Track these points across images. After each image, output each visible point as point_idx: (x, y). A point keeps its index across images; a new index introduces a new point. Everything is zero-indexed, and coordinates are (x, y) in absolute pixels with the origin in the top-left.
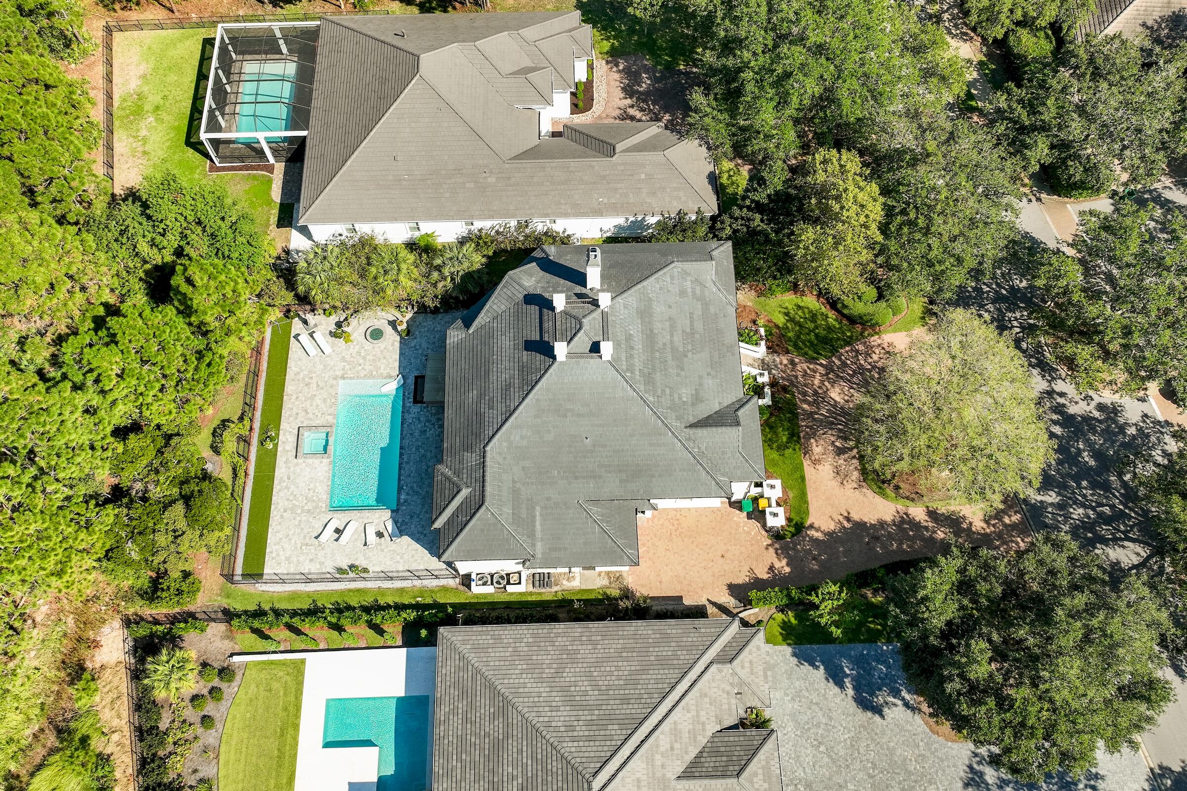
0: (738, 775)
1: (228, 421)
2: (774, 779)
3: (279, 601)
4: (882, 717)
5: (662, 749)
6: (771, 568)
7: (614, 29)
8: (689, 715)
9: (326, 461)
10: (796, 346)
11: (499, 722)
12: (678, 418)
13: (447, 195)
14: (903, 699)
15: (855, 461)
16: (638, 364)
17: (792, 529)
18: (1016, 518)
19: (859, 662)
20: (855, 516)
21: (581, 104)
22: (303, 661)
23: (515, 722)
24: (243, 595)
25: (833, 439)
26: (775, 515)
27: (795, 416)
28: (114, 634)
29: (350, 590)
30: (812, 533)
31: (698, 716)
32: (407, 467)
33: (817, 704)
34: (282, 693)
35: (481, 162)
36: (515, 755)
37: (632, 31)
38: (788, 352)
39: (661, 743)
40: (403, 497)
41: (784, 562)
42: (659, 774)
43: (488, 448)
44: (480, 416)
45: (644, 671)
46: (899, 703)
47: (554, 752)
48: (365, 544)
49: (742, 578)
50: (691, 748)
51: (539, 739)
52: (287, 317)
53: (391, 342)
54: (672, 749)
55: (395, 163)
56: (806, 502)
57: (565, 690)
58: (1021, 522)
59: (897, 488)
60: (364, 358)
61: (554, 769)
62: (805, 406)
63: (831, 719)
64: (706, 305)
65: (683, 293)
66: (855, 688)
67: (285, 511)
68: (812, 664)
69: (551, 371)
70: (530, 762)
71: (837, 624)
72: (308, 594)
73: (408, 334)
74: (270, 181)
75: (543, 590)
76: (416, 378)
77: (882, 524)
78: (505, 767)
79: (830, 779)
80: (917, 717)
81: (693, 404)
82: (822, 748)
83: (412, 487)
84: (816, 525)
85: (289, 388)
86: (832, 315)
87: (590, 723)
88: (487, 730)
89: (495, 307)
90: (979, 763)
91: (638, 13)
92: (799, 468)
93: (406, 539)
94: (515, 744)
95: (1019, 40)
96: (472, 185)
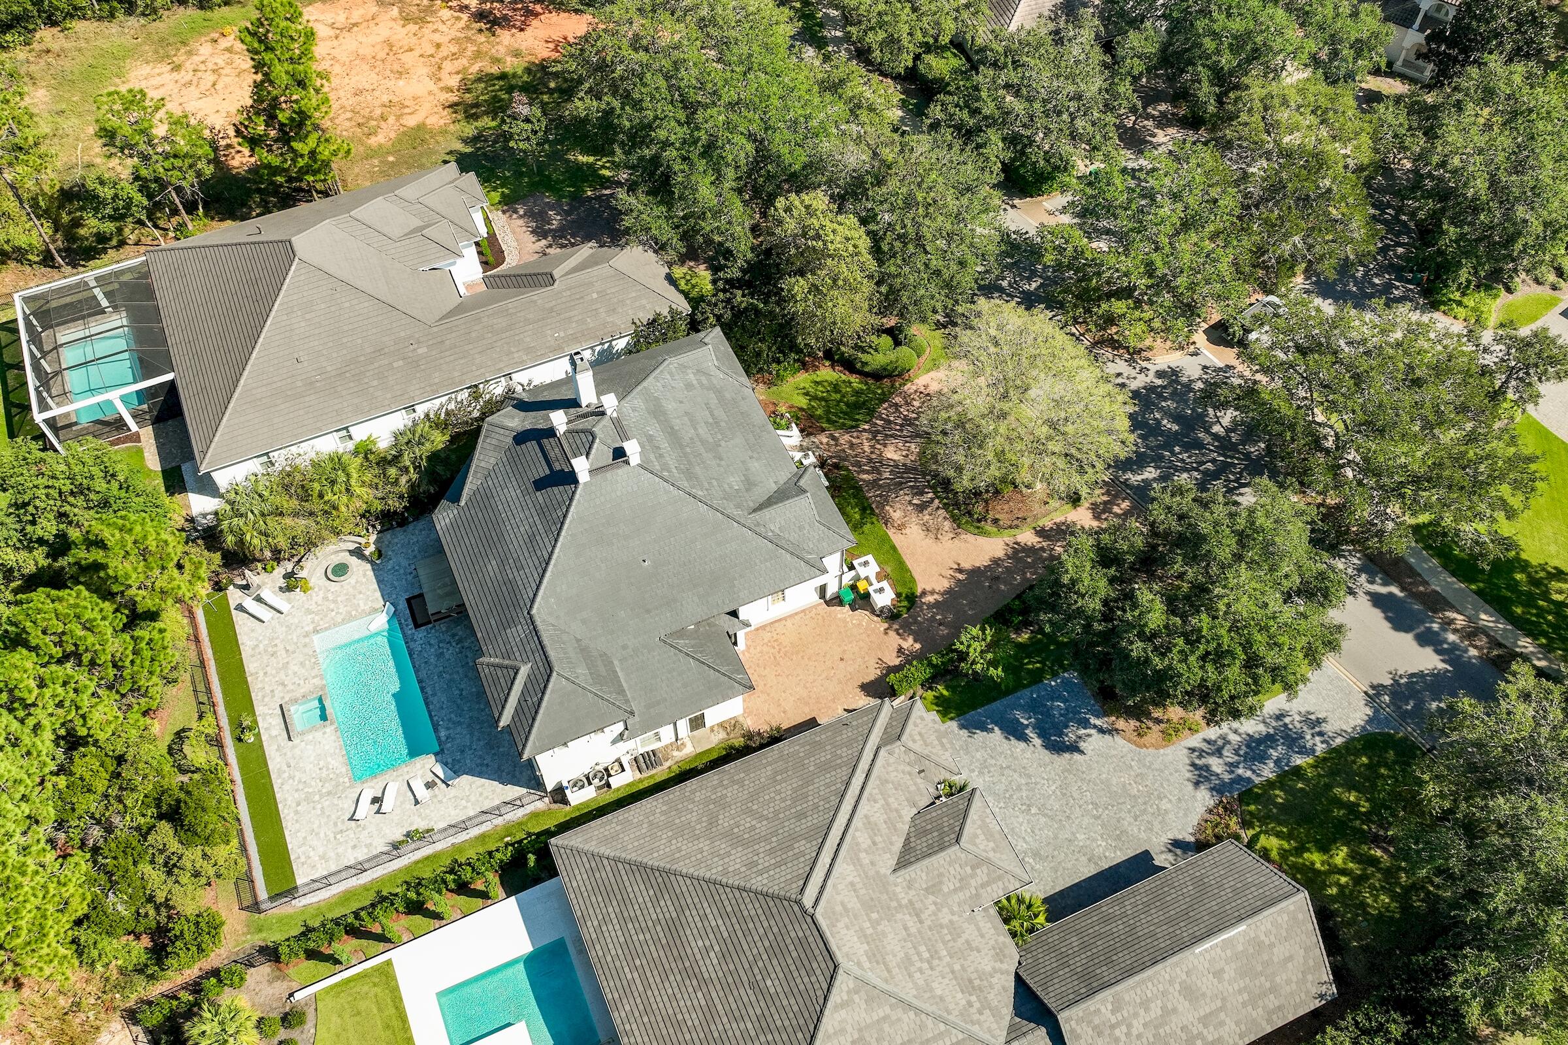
0: (957, 841)
1: (183, 730)
2: (997, 836)
3: (330, 910)
4: (1082, 752)
5: (864, 846)
6: (900, 650)
7: (498, 178)
8: (878, 805)
9: (329, 729)
10: (829, 421)
11: (667, 902)
12: (738, 506)
13: (375, 383)
14: (1095, 726)
15: (941, 512)
16: (672, 464)
17: (905, 603)
18: (1125, 505)
19: (1032, 707)
20: (967, 565)
21: (491, 259)
22: (389, 963)
23: (684, 889)
24: (280, 920)
25: (908, 498)
26: (881, 590)
27: (858, 489)
28: (117, 1038)
29: (417, 862)
30: (930, 599)
31: (888, 804)
32: (435, 700)
33: (1008, 767)
34: (375, 1011)
35: (402, 334)
36: (699, 925)
37: (519, 175)
38: (823, 430)
39: (861, 840)
40: (443, 734)
41: (910, 640)
42: (871, 873)
43: (534, 611)
44: (511, 584)
45: (808, 783)
46: (1093, 731)
47: (745, 894)
48: (417, 802)
49: (872, 674)
50: (894, 838)
51: (721, 891)
52: (220, 589)
53: (362, 573)
54: (874, 843)
55: (299, 366)
56: (908, 571)
57: (728, 835)
58: (1133, 507)
59: (996, 521)
60: (335, 601)
61: (753, 912)
62: (865, 477)
63: (1029, 776)
64: (719, 392)
65: (689, 386)
66: (1040, 736)
67: (298, 804)
68: (984, 729)
69: (577, 496)
70: (720, 922)
71: (993, 663)
72: (365, 888)
73: (380, 556)
74: (140, 451)
75: (654, 772)
76: (409, 601)
77: (996, 562)
78: (693, 944)
79: (1056, 837)
80: (1118, 738)
81: (747, 490)
82: (1034, 810)
83: (450, 720)
84: (928, 588)
85: (251, 666)
86: (855, 380)
87: (771, 852)
88: (654, 916)
89: (483, 464)
90: (1200, 757)
91: (522, 145)
92: (886, 539)
93: (465, 779)
94: (694, 912)
95: (930, 68)
96: (401, 363)
